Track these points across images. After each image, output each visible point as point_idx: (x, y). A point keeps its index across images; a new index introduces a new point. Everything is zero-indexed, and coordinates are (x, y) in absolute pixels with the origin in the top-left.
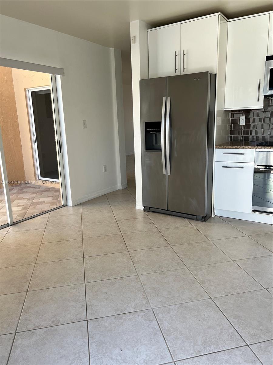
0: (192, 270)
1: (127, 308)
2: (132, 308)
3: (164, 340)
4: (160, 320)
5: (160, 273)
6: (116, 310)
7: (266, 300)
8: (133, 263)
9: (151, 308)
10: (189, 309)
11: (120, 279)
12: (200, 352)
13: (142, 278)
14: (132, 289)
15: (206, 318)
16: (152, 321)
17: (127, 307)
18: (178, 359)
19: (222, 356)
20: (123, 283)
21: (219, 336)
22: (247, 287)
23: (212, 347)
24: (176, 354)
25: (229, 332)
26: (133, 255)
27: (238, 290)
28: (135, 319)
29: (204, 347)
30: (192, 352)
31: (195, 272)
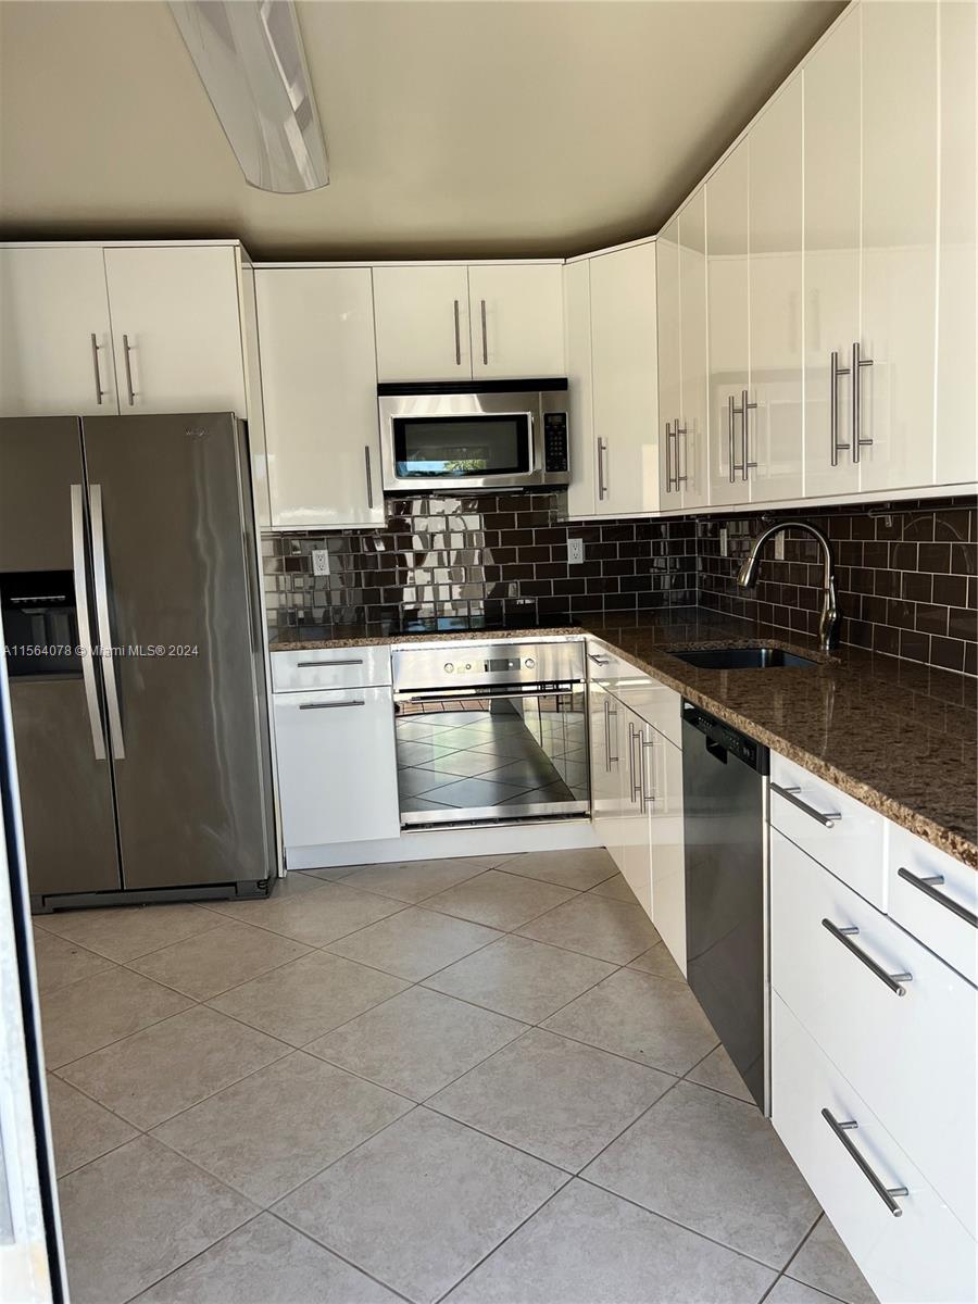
0: (317, 1049)
1: (177, 1246)
2: (195, 1238)
3: (361, 1274)
4: (313, 1229)
5: (220, 1098)
6: (140, 1272)
7: (552, 1052)
8: (97, 1102)
9: (261, 1208)
10: (378, 1159)
11: (84, 1173)
12: (477, 1251)
13: (166, 1136)
14: (153, 1183)
15: (439, 1161)
16: (289, 1242)
17: (175, 1244)
18: (434, 1298)
19: (536, 1231)
20: (105, 1179)
21: (499, 1190)
22: (492, 1040)
23: (499, 1224)
24: (421, 1291)
25: (516, 1166)
26: (79, 1076)
27: (475, 1055)
28: (230, 1265)
29: (480, 1234)
30: (457, 1262)
31: (329, 1052)
